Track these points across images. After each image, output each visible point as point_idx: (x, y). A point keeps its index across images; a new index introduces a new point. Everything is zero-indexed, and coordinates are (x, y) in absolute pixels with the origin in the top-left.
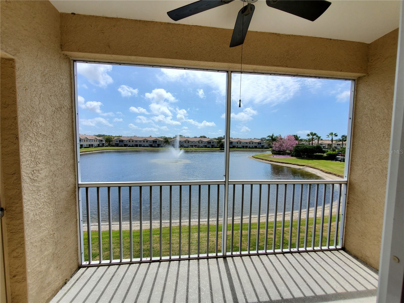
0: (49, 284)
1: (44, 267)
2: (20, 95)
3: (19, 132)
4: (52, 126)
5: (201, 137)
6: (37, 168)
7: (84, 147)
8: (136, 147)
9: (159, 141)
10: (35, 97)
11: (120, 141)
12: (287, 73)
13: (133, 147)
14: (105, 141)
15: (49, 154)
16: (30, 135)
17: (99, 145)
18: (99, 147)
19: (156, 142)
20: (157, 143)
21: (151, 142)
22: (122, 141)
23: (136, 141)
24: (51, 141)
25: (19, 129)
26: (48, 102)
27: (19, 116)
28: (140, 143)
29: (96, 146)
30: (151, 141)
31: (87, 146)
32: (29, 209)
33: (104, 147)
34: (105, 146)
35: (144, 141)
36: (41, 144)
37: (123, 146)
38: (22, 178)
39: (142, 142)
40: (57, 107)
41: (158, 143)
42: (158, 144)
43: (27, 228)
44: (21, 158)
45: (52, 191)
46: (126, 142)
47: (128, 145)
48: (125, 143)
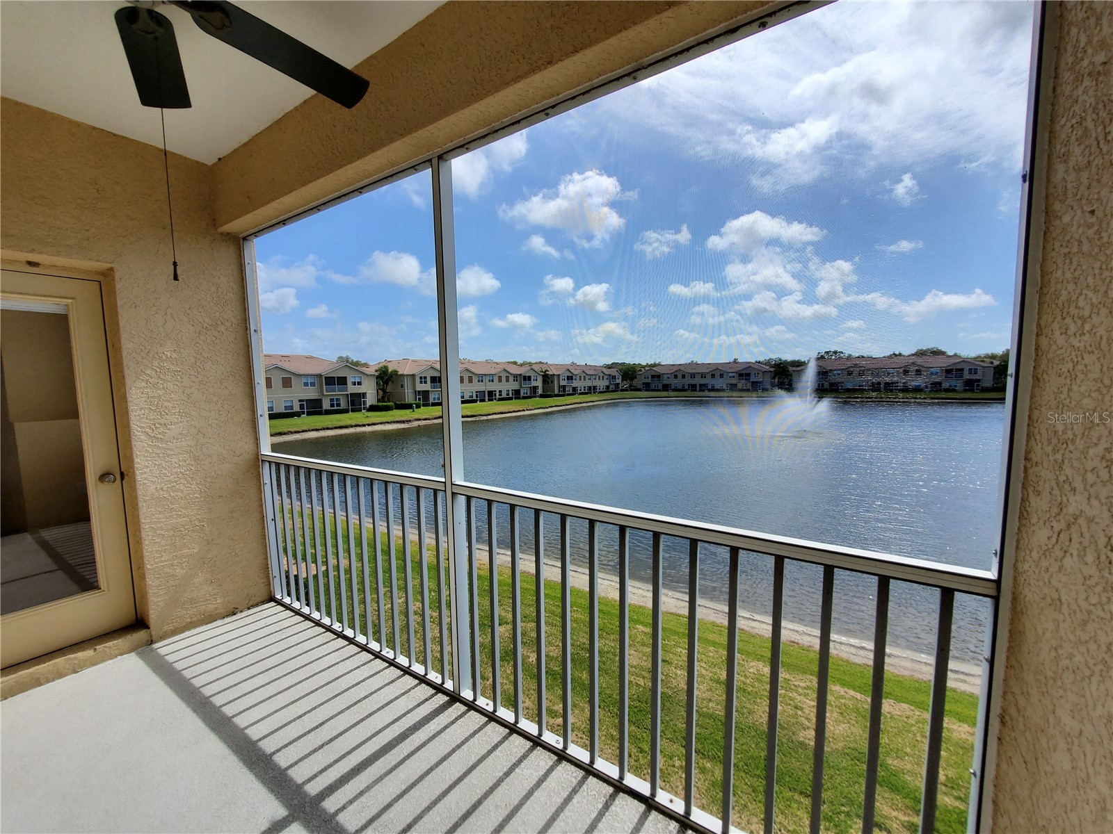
0: (192, 600)
1: (180, 572)
2: (124, 315)
3: (125, 368)
4: (196, 355)
5: (921, 353)
6: (163, 421)
7: (579, 392)
8: (692, 391)
9: (758, 372)
10: (156, 315)
11: (653, 377)
12: (596, 82)
13: (685, 390)
14: (620, 377)
15: (189, 401)
16: (147, 372)
17: (608, 387)
18: (609, 392)
19: (749, 375)
20: (751, 380)
21: (734, 377)
22: (657, 377)
23: (693, 376)
24: (193, 379)
25: (125, 364)
26: (185, 319)
27: (125, 346)
28: (703, 381)
29: (601, 390)
30: (734, 374)
31: (585, 390)
32: (146, 479)
33: (619, 393)
34: (622, 390)
35: (713, 376)
36: (170, 385)
37: (659, 390)
38: (132, 433)
39: (709, 377)
40: (205, 325)
41: (753, 378)
42: (753, 382)
43: (143, 506)
44: (130, 404)
45: (196, 459)
46: (668, 378)
47: (710, 387)
48: (666, 382)
